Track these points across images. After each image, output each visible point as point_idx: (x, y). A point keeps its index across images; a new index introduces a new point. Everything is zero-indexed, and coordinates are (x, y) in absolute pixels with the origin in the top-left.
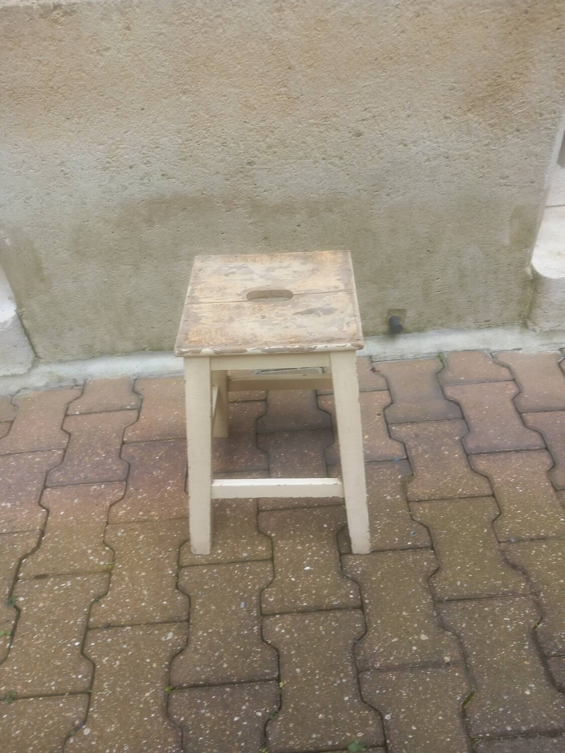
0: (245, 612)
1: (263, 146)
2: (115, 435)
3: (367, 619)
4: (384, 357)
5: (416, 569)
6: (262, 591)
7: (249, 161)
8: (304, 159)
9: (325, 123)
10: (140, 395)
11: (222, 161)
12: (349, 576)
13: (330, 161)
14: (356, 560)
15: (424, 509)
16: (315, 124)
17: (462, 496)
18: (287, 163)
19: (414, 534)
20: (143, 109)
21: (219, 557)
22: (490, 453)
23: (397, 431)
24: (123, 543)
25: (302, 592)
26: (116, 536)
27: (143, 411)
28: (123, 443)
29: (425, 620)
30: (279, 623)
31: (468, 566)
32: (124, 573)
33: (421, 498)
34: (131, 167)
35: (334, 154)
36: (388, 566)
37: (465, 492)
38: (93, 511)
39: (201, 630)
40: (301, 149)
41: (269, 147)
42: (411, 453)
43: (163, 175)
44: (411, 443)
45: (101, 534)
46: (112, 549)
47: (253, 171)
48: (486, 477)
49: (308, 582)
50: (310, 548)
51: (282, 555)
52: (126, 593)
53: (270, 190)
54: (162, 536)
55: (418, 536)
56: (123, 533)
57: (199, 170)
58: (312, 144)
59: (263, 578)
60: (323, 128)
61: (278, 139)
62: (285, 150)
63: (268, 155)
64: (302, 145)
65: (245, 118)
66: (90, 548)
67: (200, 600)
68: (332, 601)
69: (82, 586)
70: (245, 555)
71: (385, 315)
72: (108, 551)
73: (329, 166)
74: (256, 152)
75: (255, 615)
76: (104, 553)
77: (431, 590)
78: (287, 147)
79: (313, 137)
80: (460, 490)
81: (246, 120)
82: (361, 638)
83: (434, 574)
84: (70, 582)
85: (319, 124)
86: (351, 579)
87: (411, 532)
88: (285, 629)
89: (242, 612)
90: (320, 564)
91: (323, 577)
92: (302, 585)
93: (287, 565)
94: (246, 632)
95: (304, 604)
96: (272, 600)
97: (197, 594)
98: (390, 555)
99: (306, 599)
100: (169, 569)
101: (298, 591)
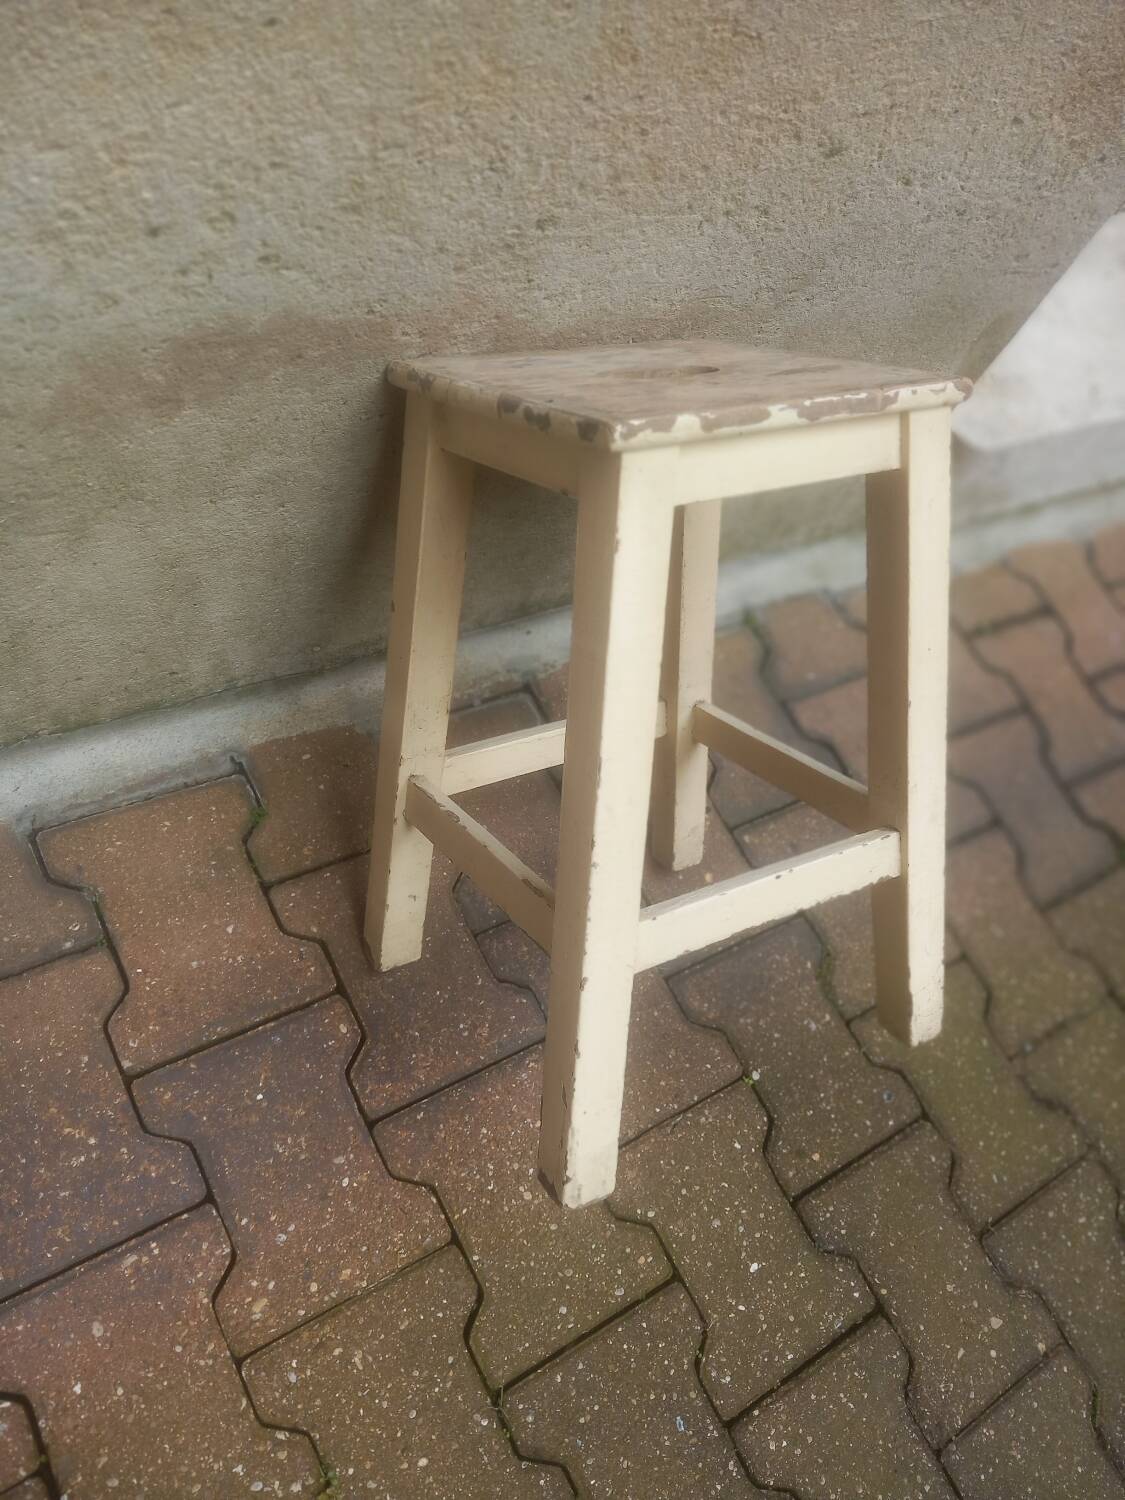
0: (694, 1440)
1: (602, 172)
2: (86, 1059)
3: (901, 1332)
5: (925, 1177)
6: (697, 1367)
7: (545, 216)
8: (683, 214)
9: (781, 116)
10: (79, 889)
11: (469, 215)
12: (832, 1247)
13: (737, 219)
14: (827, 1205)
15: (878, 1028)
16: (757, 117)
18: (638, 224)
19: (889, 1098)
20: (272, 22)
21: (571, 1325)
23: (756, 846)
24: (318, 1402)
25: (772, 1332)
26: (289, 1387)
27: (125, 948)
28: (128, 1079)
29: (982, 1285)
30: (769, 1429)
31: (992, 1133)
32: (372, 1485)
33: (863, 1005)
34: (154, 232)
35: (756, 201)
36: (883, 1192)
38: (174, 1342)
40: (690, 187)
41: (615, 177)
43: (265, 259)
45: (237, 1401)
46: (294, 1430)
47: (541, 245)
50: (736, 1216)
51: (693, 1258)
53: (563, 294)
54: (409, 1330)
55: (897, 1100)
56: (299, 1370)
57: (387, 243)
59: (686, 1333)
60: (768, 131)
61: (648, 156)
62: (651, 187)
63: (601, 200)
64: (699, 174)
65: (594, 84)
66: (239, 1459)
67: (590, 1462)
68: (832, 1324)
70: (620, 1293)
72: (289, 1443)
73: (730, 231)
74: (575, 190)
75: (716, 1434)
76: (282, 1455)
77: (962, 1212)
78: (658, 179)
79: (734, 153)
81: (594, 93)
82: (909, 1386)
83: (952, 1174)
85: (765, 118)
86: (838, 1255)
87: (882, 1095)
88: (785, 1437)
89: (687, 1443)
90: (771, 1245)
91: (791, 1273)
92: (765, 1314)
93: (715, 1278)
94: (719, 1487)
95: (789, 1358)
96: (728, 1379)
97: (575, 1447)
98: (872, 1164)
99: (785, 1343)
100: (477, 1417)
101: (764, 1332)
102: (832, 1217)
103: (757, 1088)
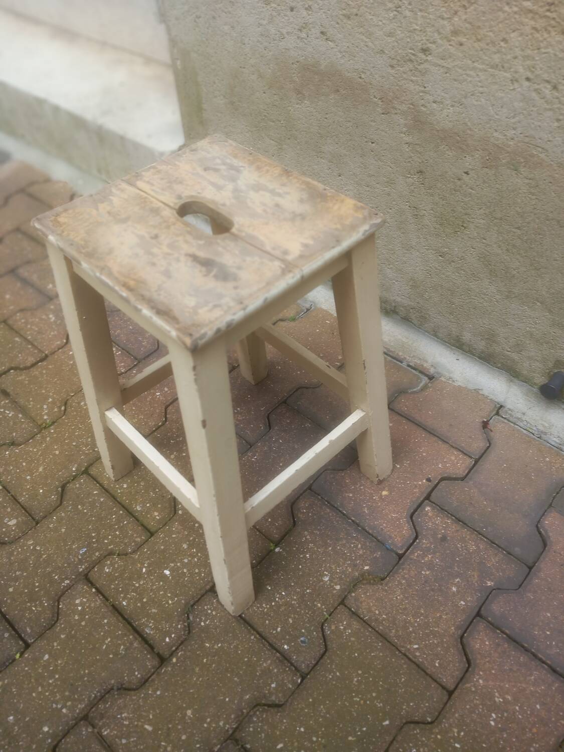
0: (76, 559)
1: (449, 28)
3: (152, 677)
4: (519, 419)
5: (258, 680)
6: (111, 553)
7: (424, 47)
8: (500, 70)
9: (548, 14)
11: (390, 35)
12: (191, 618)
13: (537, 87)
14: (215, 609)
15: (349, 626)
16: (530, 11)
17: (411, 657)
18: (474, 69)
19: (302, 642)
21: (119, 491)
22: (512, 639)
23: (426, 515)
25: (135, 590)
26: (79, 403)
29: (198, 742)
30: (86, 598)
31: (314, 739)
32: (48, 439)
33: (360, 611)
35: (546, 76)
36: (236, 647)
37: (418, 654)
39: (34, 541)
40: (499, 52)
41: (455, 33)
42: (412, 553)
43: (322, 33)
44: (425, 542)
46: (65, 411)
47: (426, 65)
48: (469, 662)
49: (152, 586)
50: (192, 556)
51: (164, 538)
52: (30, 457)
53: (442, 103)
55: (304, 649)
57: (362, 40)
58: (517, 47)
59: (125, 544)
60: (540, 23)
61: (470, 23)
62: (476, 45)
63: (450, 45)
64: (502, 44)
66: (54, 399)
67: (63, 514)
68: (147, 626)
69: (15, 423)
70: (139, 508)
71: (551, 365)
72: (60, 411)
73: (534, 94)
74: (436, 35)
75: (81, 570)
77: (242, 720)
78: (479, 40)
79: (521, 35)
80: (416, 646)
82: (124, 689)
83: (269, 706)
84: (13, 413)
85: (537, 13)
86: (189, 625)
87: (302, 637)
88: (83, 608)
89: (75, 556)
90: (182, 580)
91: (169, 595)
92: (144, 584)
93: (156, 552)
94: (56, 577)
95: (124, 603)
96: (107, 571)
97: (68, 507)
98: (252, 637)
99: (131, 599)
100: (76, 465)
101: (134, 585)
102: (209, 614)
103: (271, 553)
